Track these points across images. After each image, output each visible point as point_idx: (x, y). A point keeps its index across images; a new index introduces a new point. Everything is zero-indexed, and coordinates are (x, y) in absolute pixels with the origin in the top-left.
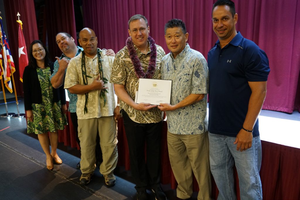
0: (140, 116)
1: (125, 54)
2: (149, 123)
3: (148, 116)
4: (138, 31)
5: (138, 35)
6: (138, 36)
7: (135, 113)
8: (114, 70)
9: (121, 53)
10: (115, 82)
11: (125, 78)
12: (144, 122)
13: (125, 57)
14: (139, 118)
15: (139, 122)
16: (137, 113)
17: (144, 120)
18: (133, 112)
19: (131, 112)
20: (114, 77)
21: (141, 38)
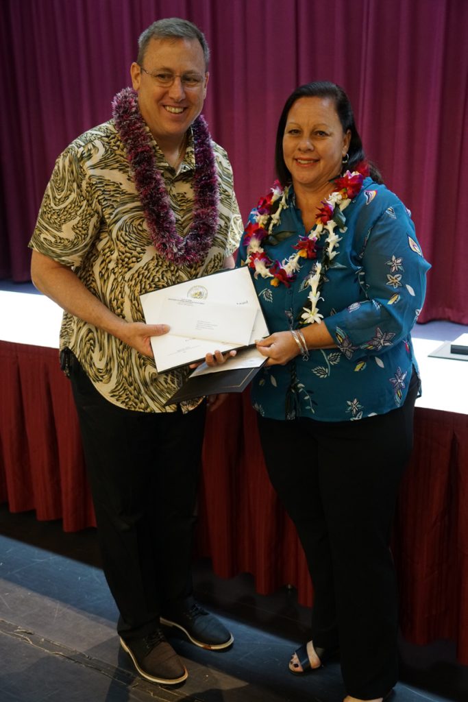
0: (131, 384)
1: (106, 151)
2: (157, 411)
3: (156, 389)
4: (177, 82)
5: (171, 95)
6: (172, 98)
7: (115, 372)
8: (52, 205)
9: (90, 146)
10: (47, 250)
11: (86, 246)
12: (140, 408)
13: (103, 164)
14: (125, 390)
15: (123, 406)
16: (120, 373)
17: (141, 402)
18: (107, 364)
19: (100, 365)
20: (47, 229)
21: (177, 110)
